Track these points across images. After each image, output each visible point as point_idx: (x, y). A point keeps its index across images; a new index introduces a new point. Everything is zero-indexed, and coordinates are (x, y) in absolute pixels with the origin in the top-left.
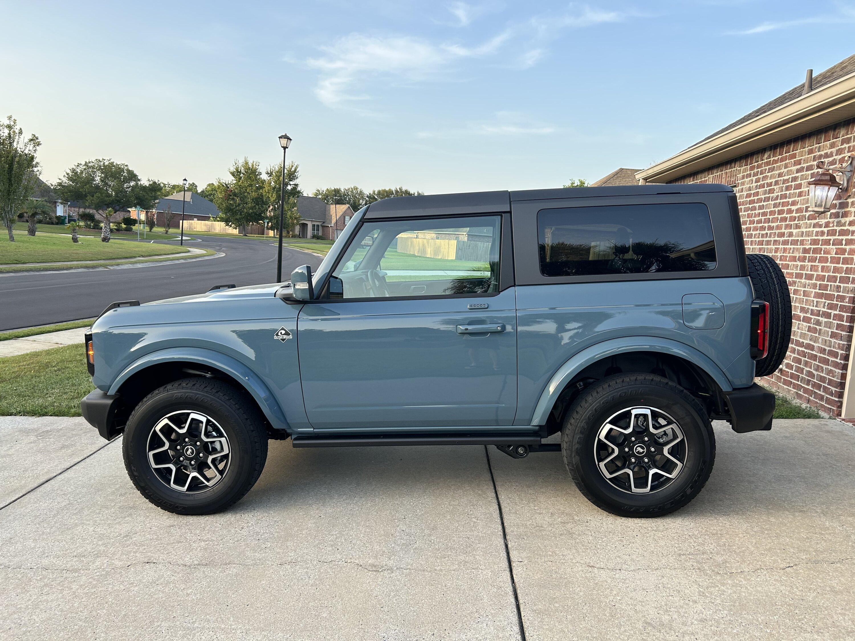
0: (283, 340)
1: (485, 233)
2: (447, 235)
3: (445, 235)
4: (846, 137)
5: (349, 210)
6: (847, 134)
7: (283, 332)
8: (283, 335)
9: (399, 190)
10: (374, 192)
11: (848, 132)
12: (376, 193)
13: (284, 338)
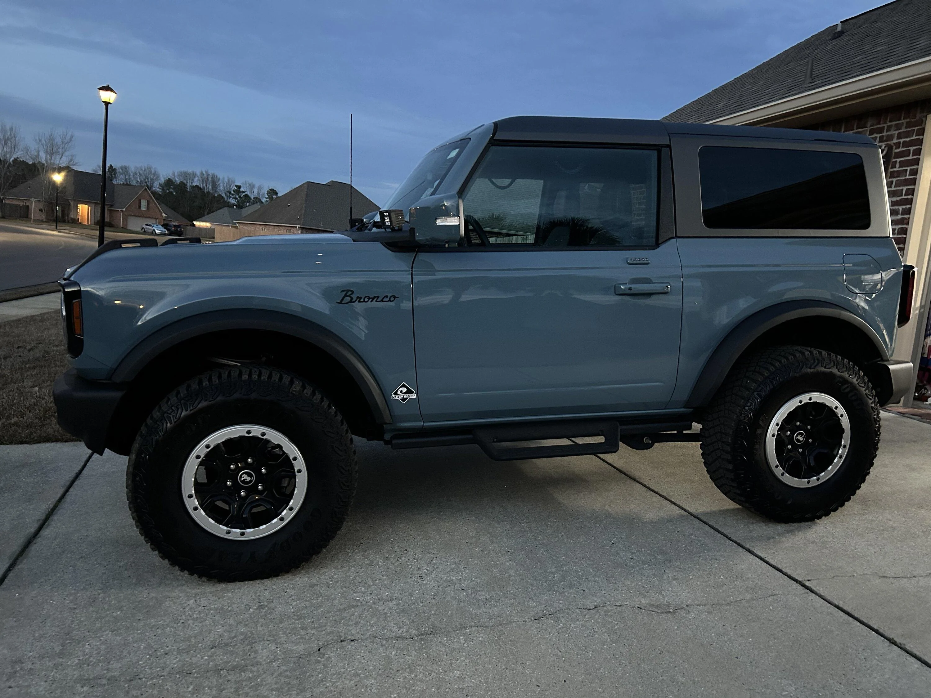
0: (404, 400)
1: (321, 227)
2: (276, 227)
3: (273, 227)
4: (876, 127)
5: (146, 193)
6: (879, 123)
7: (405, 390)
8: (404, 393)
9: (204, 173)
10: (174, 174)
11: (880, 121)
12: (176, 174)
13: (405, 397)
